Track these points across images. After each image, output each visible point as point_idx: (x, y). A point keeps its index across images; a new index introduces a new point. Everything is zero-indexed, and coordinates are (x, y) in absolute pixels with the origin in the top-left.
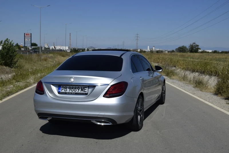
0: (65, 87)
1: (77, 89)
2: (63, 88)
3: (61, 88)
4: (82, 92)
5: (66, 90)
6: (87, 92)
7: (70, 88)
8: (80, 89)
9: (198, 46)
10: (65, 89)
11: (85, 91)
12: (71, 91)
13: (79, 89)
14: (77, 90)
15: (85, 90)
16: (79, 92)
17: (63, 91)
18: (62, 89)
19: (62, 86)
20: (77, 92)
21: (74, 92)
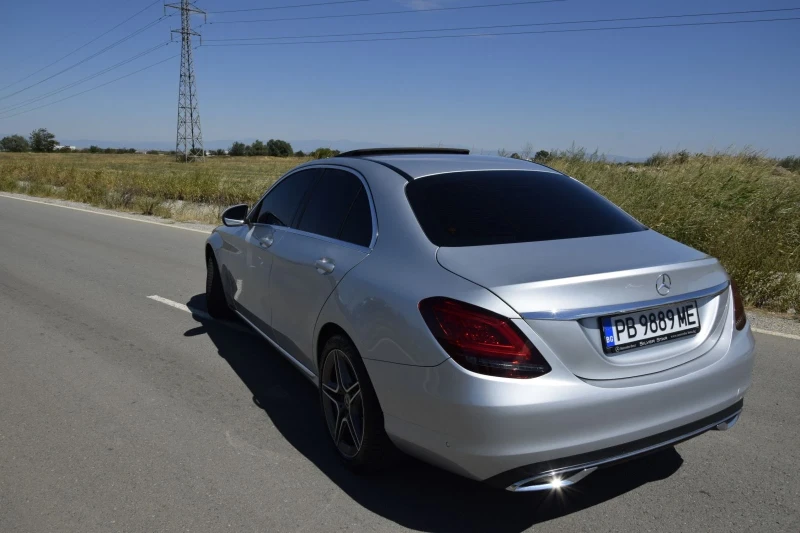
0: (627, 319)
1: (666, 320)
2: (620, 328)
3: (614, 328)
4: (684, 327)
5: (632, 332)
6: (696, 325)
7: (643, 320)
8: (676, 317)
9: (52, 137)
10: (629, 328)
11: (691, 319)
12: (650, 335)
13: (672, 319)
14: (669, 323)
15: (689, 315)
16: (674, 330)
17: (624, 339)
18: (618, 332)
19: (613, 320)
20: (668, 331)
21: (660, 333)
